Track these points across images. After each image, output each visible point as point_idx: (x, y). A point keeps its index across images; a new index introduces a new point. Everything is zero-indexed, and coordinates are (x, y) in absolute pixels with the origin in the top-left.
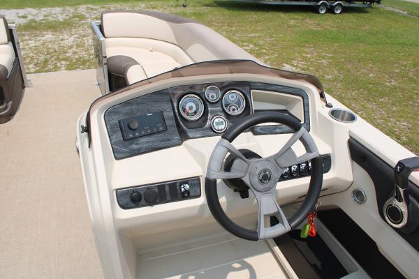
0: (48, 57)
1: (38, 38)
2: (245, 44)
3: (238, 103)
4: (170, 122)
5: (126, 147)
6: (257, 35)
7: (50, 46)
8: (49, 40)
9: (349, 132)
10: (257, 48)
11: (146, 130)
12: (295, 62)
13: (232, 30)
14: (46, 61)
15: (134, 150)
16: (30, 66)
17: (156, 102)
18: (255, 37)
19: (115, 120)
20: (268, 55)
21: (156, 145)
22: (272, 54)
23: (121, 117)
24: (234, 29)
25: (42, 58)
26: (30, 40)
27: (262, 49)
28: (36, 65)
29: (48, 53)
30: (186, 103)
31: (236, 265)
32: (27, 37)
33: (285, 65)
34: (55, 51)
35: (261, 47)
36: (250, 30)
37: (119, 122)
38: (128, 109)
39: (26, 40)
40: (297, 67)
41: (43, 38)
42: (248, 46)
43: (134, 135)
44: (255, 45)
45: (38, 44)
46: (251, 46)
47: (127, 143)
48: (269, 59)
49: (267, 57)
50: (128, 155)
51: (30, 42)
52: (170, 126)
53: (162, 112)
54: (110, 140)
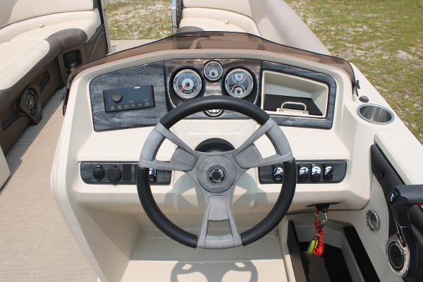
0: (154, 25)
1: (150, 7)
2: (358, 25)
3: (246, 85)
4: (159, 98)
5: (106, 119)
6: (375, 15)
7: (158, 15)
8: (159, 9)
9: (375, 136)
10: (370, 31)
11: (130, 104)
12: (413, 49)
13: (347, 9)
14: (150, 29)
15: (115, 123)
16: (135, 34)
17: (148, 74)
18: (373, 17)
19: (100, 90)
20: (382, 38)
21: (140, 121)
22: (387, 38)
23: (107, 88)
24: (350, 8)
25: (147, 26)
26: (142, 8)
27: (376, 31)
28: (140, 32)
29: (155, 22)
30: (183, 78)
31: (240, 265)
32: (140, 6)
33: (400, 51)
34: (161, 20)
35: (376, 29)
36: (368, 10)
37: (104, 92)
38: (115, 79)
39: (138, 9)
40: (414, 54)
41: (154, 8)
42: (361, 27)
43: (116, 107)
44: (370, 26)
45: (148, 12)
46: (365, 27)
47: (108, 115)
48: (382, 44)
49: (381, 41)
50: (108, 127)
51: (142, 10)
52: (160, 103)
53: (152, 86)
54: (92, 110)
